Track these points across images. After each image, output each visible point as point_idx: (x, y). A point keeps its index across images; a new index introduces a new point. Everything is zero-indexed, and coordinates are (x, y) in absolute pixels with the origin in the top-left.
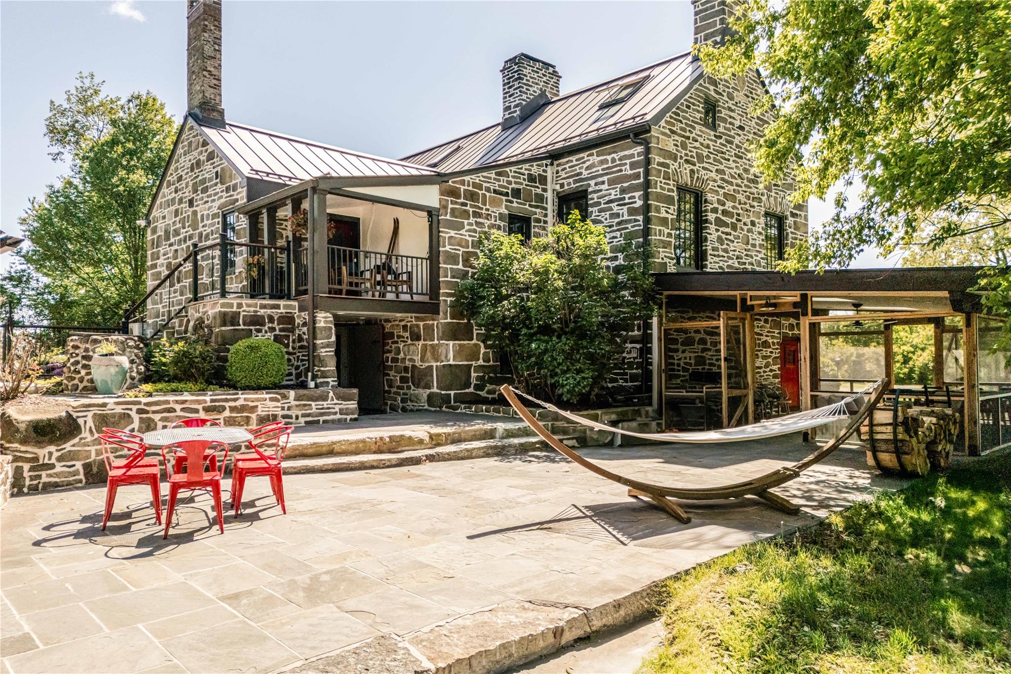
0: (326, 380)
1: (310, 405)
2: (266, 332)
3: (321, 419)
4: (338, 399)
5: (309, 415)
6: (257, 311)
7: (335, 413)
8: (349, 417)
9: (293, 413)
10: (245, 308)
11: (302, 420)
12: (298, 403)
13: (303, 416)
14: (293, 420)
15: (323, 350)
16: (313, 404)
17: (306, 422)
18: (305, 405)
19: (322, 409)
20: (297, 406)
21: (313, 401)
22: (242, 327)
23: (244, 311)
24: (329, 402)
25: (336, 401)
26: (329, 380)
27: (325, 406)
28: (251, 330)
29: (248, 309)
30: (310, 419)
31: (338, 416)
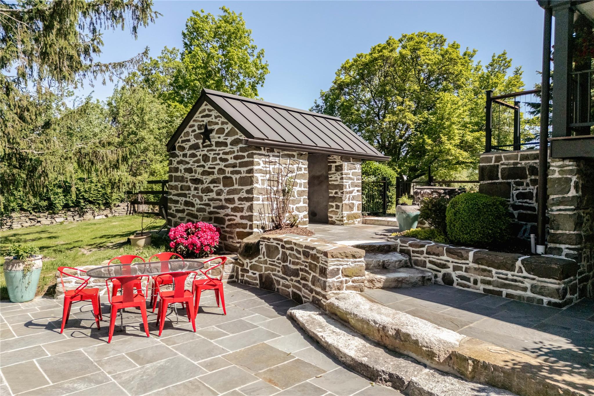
0: (558, 246)
1: (490, 271)
2: (528, 185)
3: (505, 291)
4: (528, 272)
5: (489, 283)
6: (518, 163)
7: (525, 289)
8: (546, 300)
9: (472, 276)
10: (504, 161)
11: (481, 287)
12: (476, 266)
13: (484, 282)
14: (471, 284)
15: (554, 208)
16: (494, 271)
17: (485, 290)
18: (484, 270)
19: (506, 279)
20: (475, 269)
21: (495, 268)
22: (500, 180)
23: (502, 164)
24: (516, 273)
25: (525, 274)
26: (563, 246)
27: (510, 276)
28: (509, 184)
29: (506, 162)
30: (491, 287)
31: (529, 294)
